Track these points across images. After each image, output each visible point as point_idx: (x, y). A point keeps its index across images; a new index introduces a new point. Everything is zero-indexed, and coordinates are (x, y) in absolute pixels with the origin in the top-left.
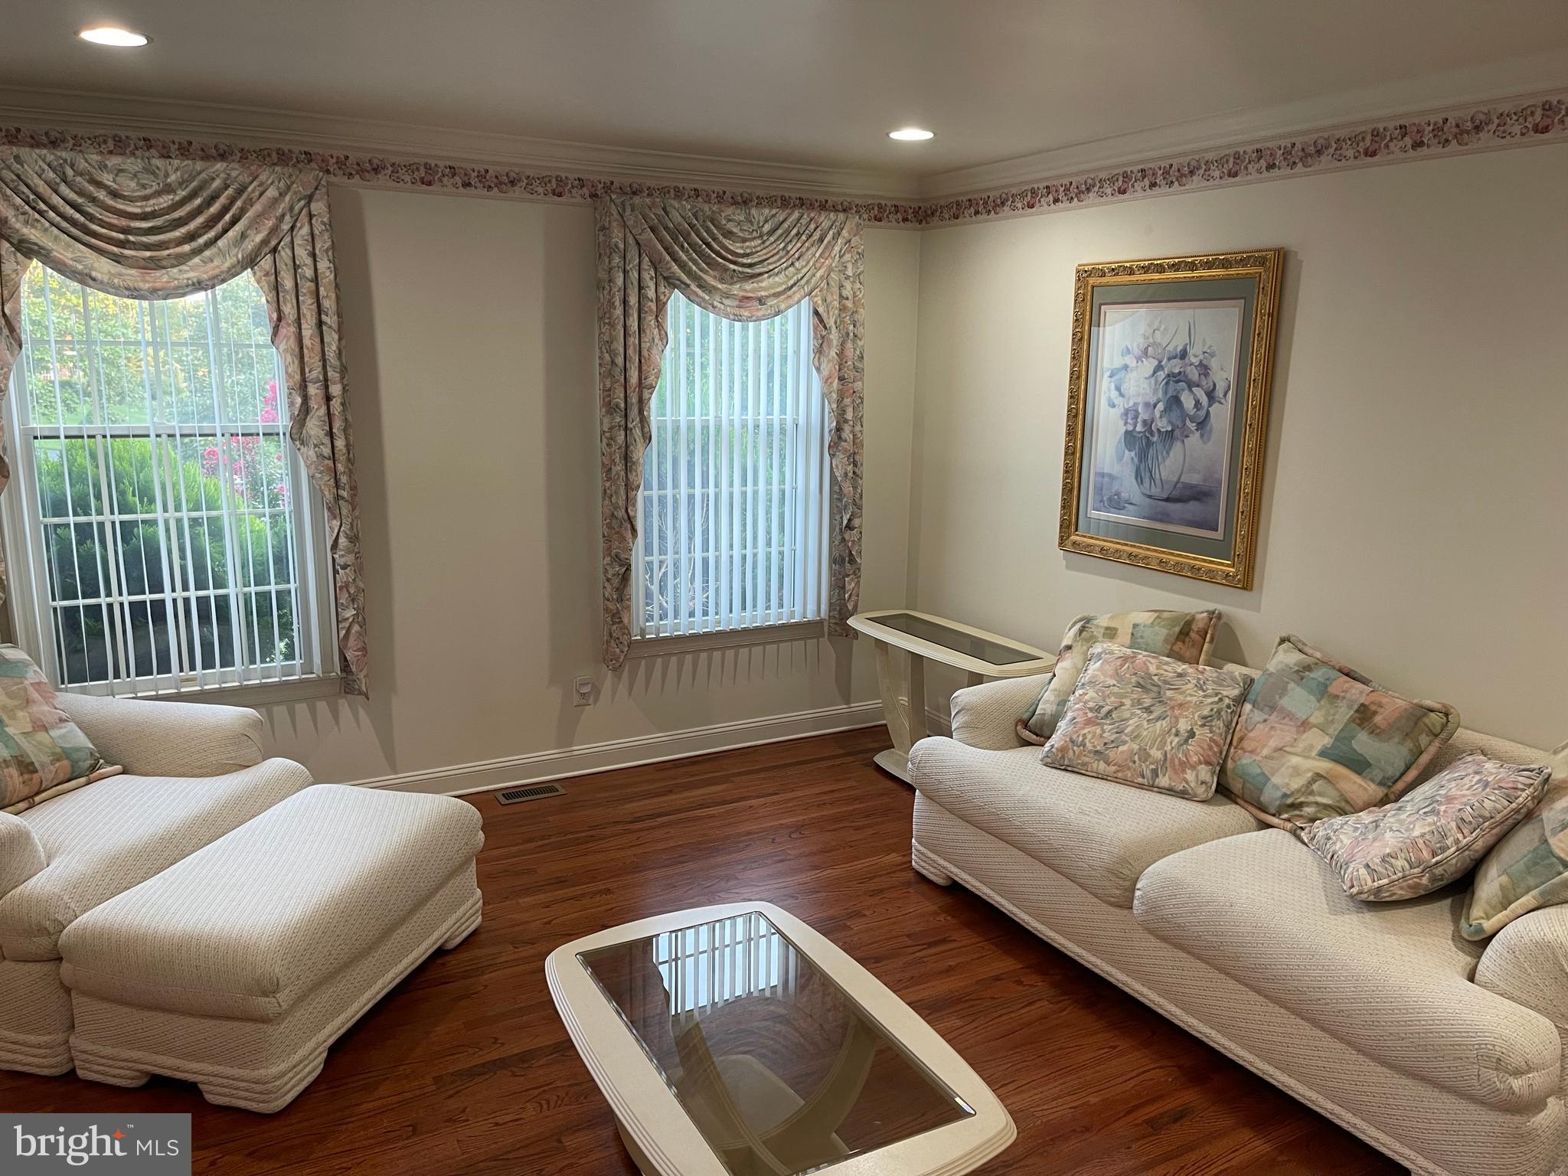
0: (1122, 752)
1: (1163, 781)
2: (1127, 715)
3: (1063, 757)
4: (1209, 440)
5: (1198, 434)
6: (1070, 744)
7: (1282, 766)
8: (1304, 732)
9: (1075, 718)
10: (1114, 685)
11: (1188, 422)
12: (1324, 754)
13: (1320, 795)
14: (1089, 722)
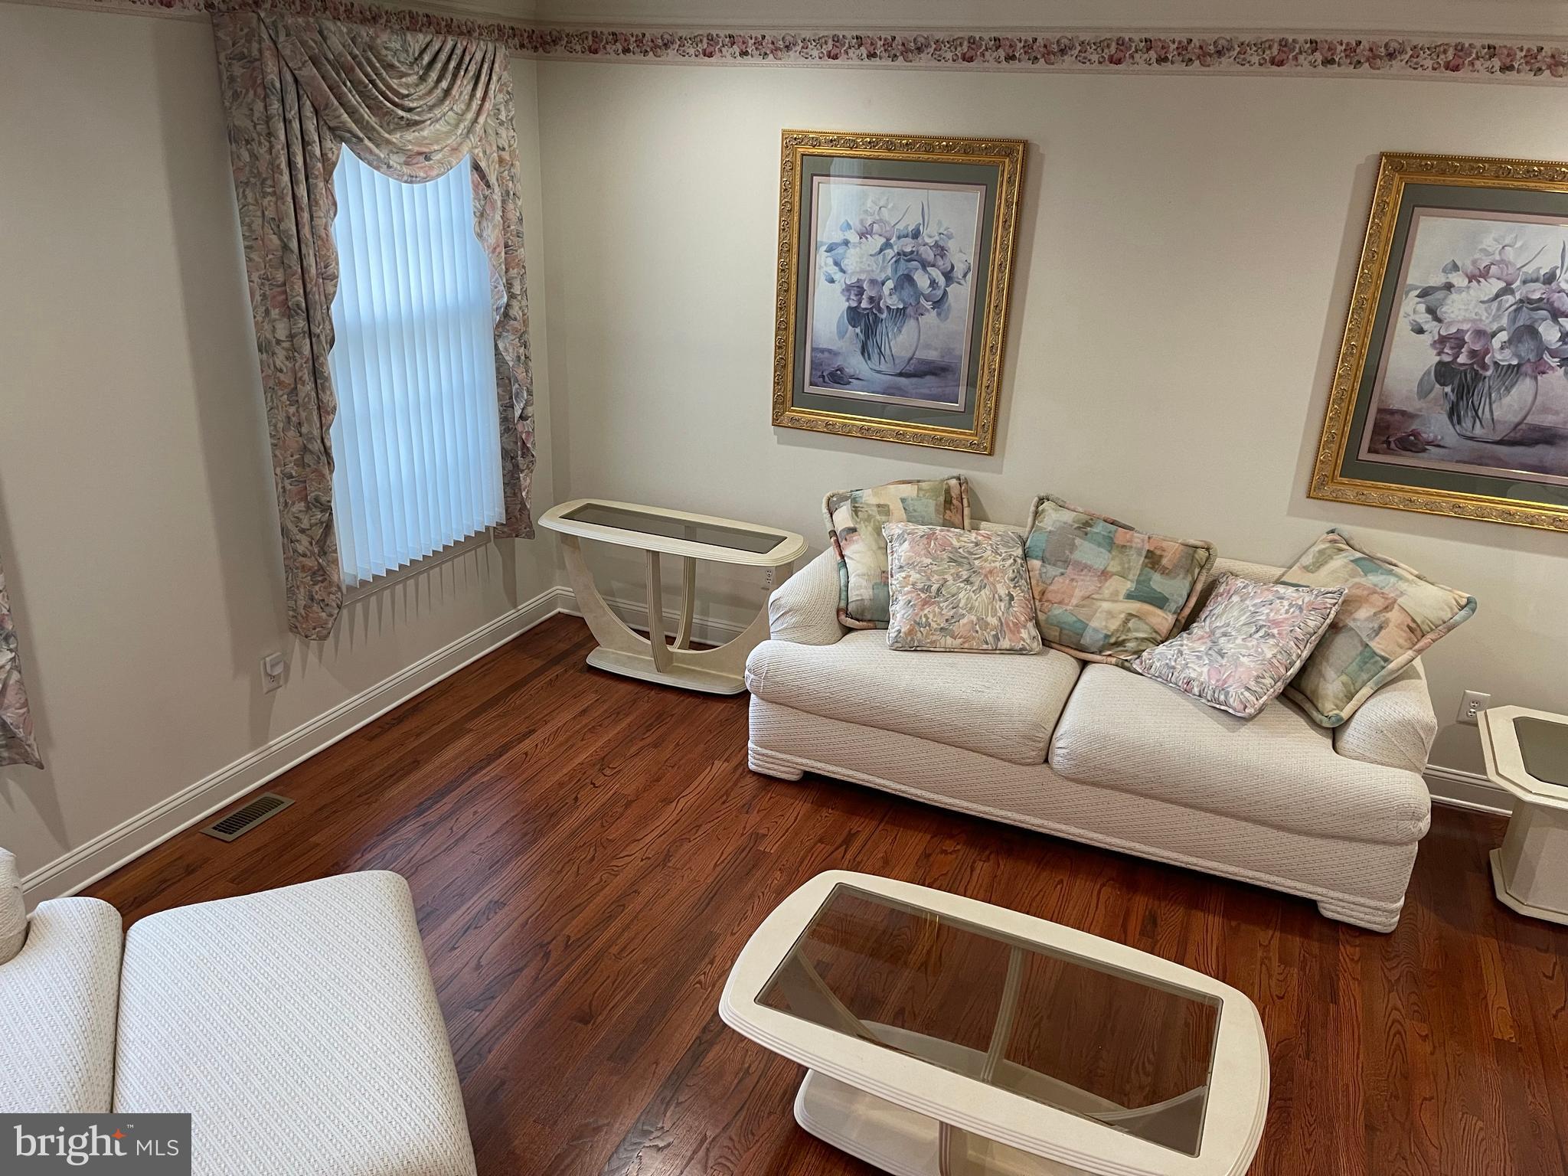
0: (964, 625)
1: (1005, 644)
2: (954, 590)
3: (913, 639)
4: (947, 318)
5: (934, 313)
6: (917, 628)
7: (1096, 611)
8: (1106, 580)
9: (910, 602)
10: (931, 564)
11: (922, 301)
12: (1130, 596)
13: (1137, 630)
14: (925, 603)
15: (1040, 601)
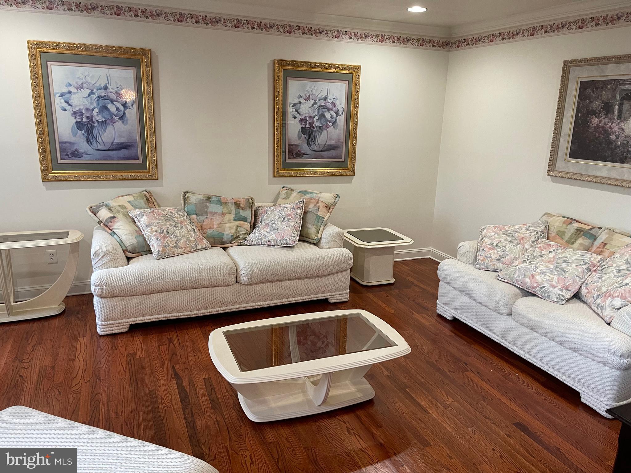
0: (183, 243)
1: (199, 247)
2: (173, 230)
3: (165, 253)
4: (127, 124)
5: (120, 122)
6: (165, 248)
7: (225, 228)
8: (224, 216)
9: (158, 239)
10: (159, 222)
12: (235, 220)
13: (241, 231)
14: (164, 238)
15: (201, 230)
